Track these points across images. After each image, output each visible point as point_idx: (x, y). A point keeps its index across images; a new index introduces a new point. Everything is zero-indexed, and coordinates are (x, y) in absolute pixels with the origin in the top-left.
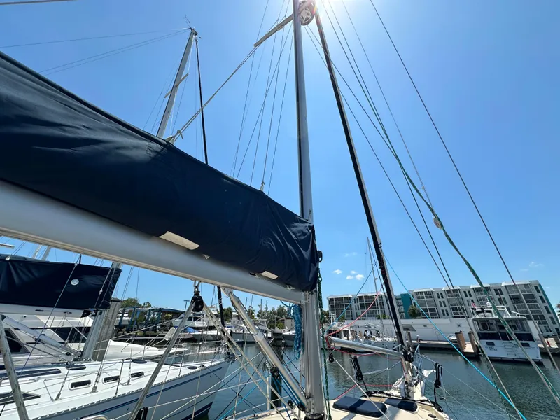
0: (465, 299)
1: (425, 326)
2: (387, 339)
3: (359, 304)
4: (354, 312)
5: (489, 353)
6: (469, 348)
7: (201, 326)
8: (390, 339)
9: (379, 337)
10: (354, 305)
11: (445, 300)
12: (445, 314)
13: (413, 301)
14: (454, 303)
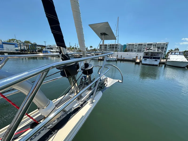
0: (143, 47)
1: (127, 54)
2: (114, 57)
3: (109, 47)
4: (107, 49)
5: (143, 62)
6: (138, 61)
7: (55, 51)
8: (115, 57)
9: (112, 56)
10: (108, 47)
11: (137, 47)
12: (135, 51)
13: (127, 47)
14: (139, 48)
